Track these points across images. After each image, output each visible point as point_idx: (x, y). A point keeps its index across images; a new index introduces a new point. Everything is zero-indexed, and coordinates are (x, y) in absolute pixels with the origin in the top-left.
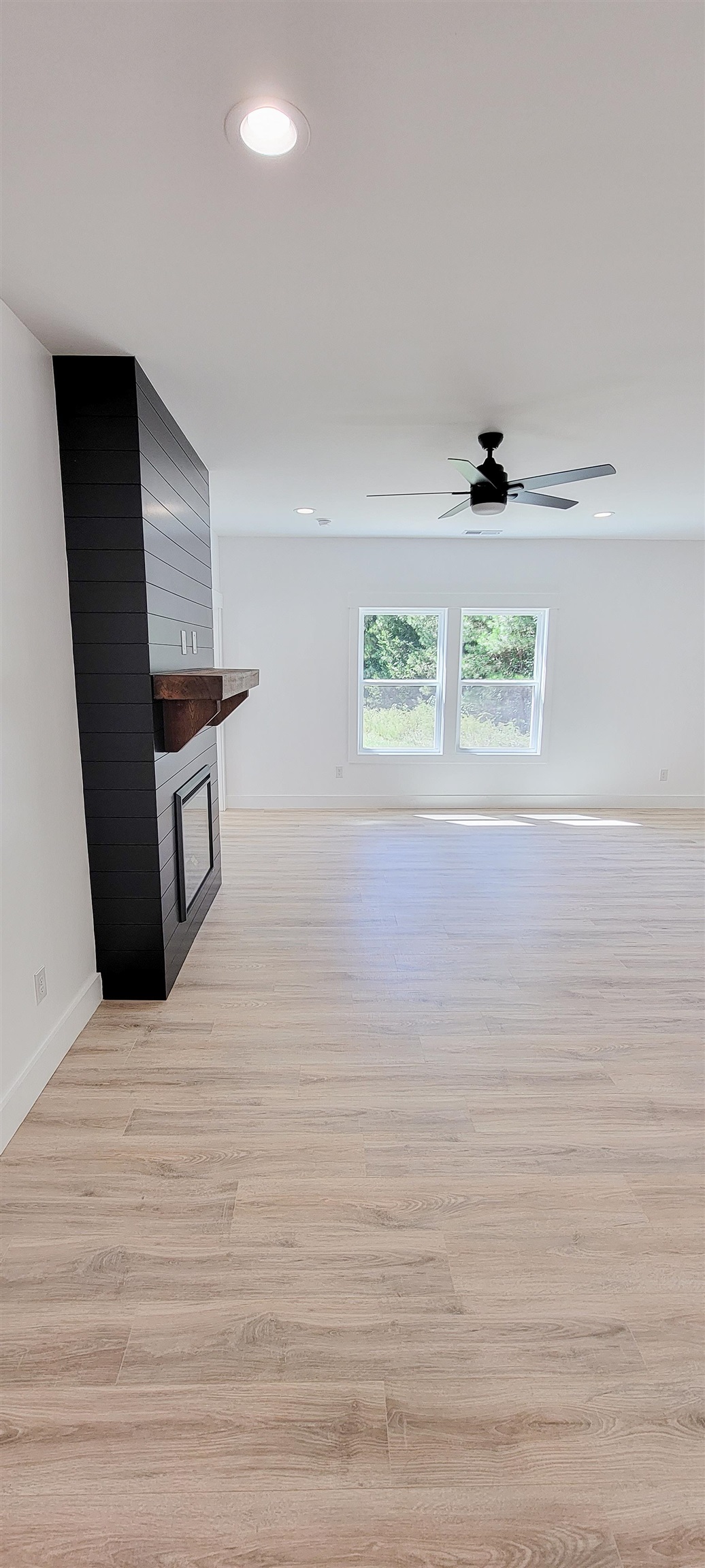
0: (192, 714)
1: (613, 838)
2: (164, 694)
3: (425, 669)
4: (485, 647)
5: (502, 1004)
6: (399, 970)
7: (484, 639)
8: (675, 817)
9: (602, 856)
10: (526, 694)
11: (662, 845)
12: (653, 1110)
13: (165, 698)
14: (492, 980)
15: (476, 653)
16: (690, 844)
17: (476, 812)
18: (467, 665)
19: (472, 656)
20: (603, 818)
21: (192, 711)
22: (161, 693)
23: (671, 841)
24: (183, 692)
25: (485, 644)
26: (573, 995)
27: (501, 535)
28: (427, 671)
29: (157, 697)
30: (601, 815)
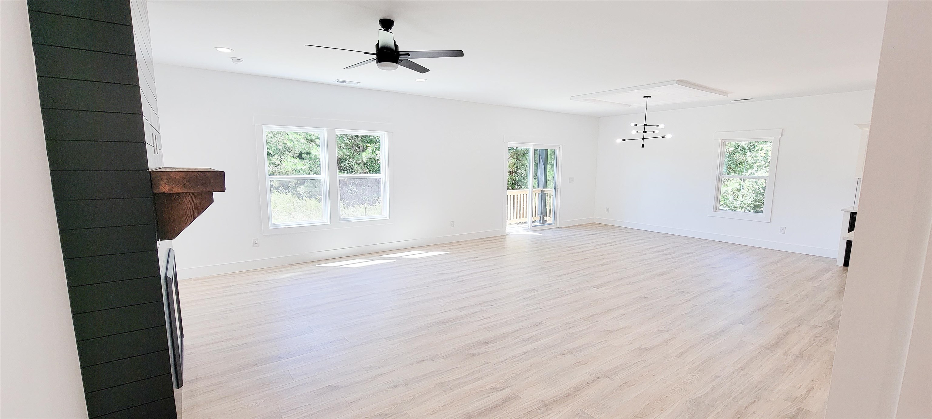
0: (188, 205)
1: (440, 262)
2: (164, 188)
3: (274, 170)
4: (316, 156)
5: (441, 373)
6: (367, 371)
7: (315, 151)
8: (462, 246)
9: (441, 272)
10: (377, 182)
11: (465, 261)
12: (546, 405)
13: (166, 192)
14: (427, 359)
15: (309, 159)
16: (476, 259)
17: (355, 258)
18: (305, 166)
19: (308, 161)
20: (428, 251)
21: (187, 203)
22: (161, 187)
23: (469, 258)
24: (184, 186)
25: (317, 154)
26: (473, 355)
27: (360, 85)
28: (275, 171)
29: (156, 191)
30: (427, 250)
